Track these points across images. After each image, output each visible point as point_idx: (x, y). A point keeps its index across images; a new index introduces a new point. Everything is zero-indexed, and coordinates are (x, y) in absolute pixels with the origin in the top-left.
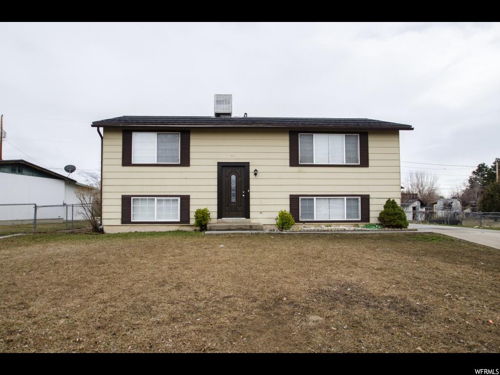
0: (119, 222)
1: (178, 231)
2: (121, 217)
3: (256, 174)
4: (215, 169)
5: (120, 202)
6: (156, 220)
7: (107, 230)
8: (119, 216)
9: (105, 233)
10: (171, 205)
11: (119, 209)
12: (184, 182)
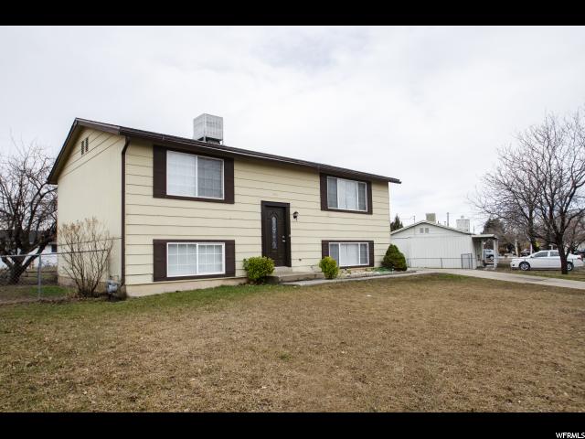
0: (149, 279)
1: (223, 286)
2: (152, 272)
3: (295, 217)
4: (259, 209)
5: (150, 250)
6: (198, 274)
7: (131, 292)
8: (150, 270)
9: (129, 297)
10: (214, 253)
11: (150, 260)
12: (228, 223)
